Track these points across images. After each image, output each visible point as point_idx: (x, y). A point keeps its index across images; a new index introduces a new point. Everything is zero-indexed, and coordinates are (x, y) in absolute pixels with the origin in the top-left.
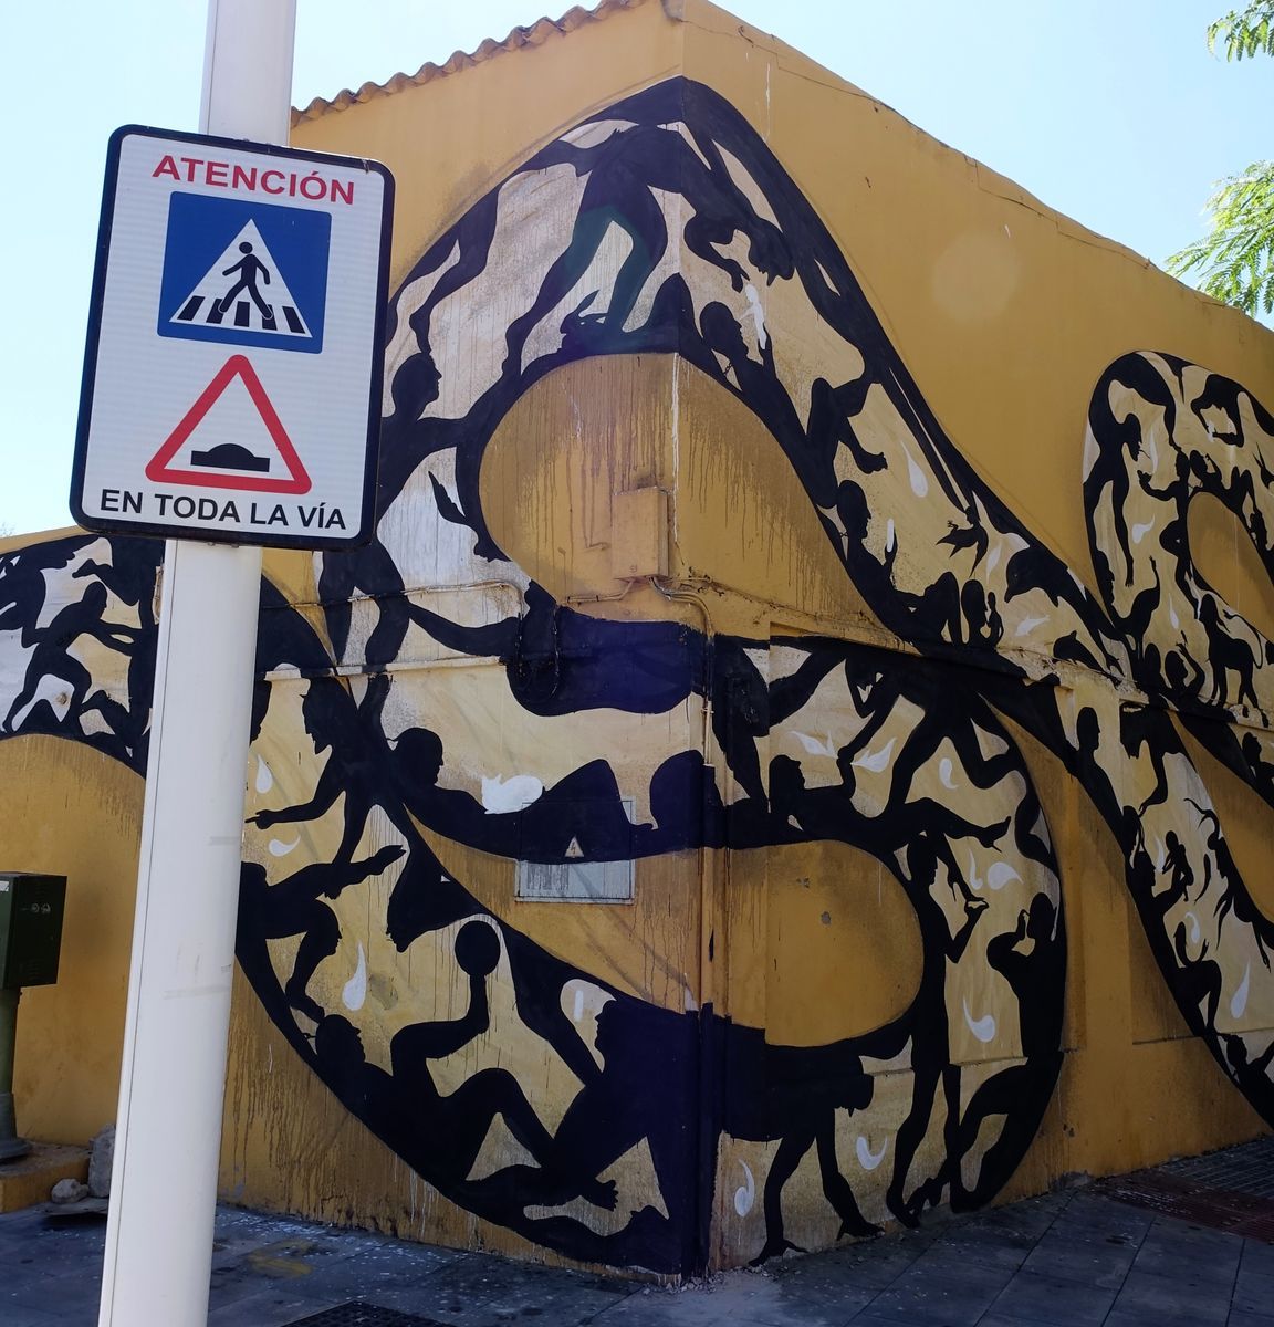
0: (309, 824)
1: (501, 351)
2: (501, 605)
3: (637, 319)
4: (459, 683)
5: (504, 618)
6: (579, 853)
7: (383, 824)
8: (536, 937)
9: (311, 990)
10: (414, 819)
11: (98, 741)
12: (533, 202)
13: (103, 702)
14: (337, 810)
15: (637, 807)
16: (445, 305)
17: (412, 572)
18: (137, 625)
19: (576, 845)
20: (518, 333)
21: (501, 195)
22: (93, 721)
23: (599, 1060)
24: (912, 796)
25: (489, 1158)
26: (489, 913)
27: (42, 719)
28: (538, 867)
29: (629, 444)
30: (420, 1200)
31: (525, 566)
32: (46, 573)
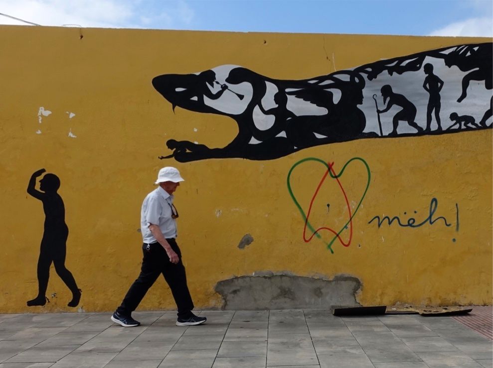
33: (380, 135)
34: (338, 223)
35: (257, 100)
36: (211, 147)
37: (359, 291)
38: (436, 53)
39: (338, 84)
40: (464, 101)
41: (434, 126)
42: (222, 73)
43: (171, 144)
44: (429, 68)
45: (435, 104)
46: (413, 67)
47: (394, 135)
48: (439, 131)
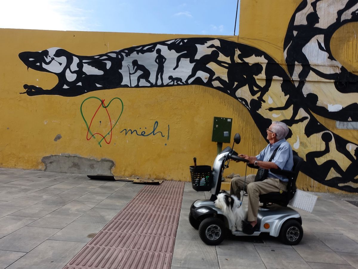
0: (283, 111)
1: (336, 16)
2: (334, 70)
4: (322, 86)
5: (335, 73)
6: (351, 120)
7: (303, 112)
8: (341, 135)
10: (311, 111)
11: (218, 88)
13: (218, 79)
14: (291, 108)
16: (321, 2)
17: (311, 60)
18: (230, 62)
19: (350, 118)
20: (340, 13)
22: (216, 84)
23: (355, 158)
25: (330, 176)
26: (329, 130)
27: (199, 82)
28: (341, 122)
30: (314, 184)
31: (340, 63)
32: (198, 46)
33: (130, 86)
34: (105, 131)
35: (68, 66)
36: (44, 89)
37: (113, 168)
38: (163, 43)
39: (110, 59)
40: (177, 69)
41: (159, 82)
42: (52, 52)
43: (26, 86)
44: (159, 51)
45: (161, 70)
46: (150, 50)
47: (137, 86)
48: (162, 85)
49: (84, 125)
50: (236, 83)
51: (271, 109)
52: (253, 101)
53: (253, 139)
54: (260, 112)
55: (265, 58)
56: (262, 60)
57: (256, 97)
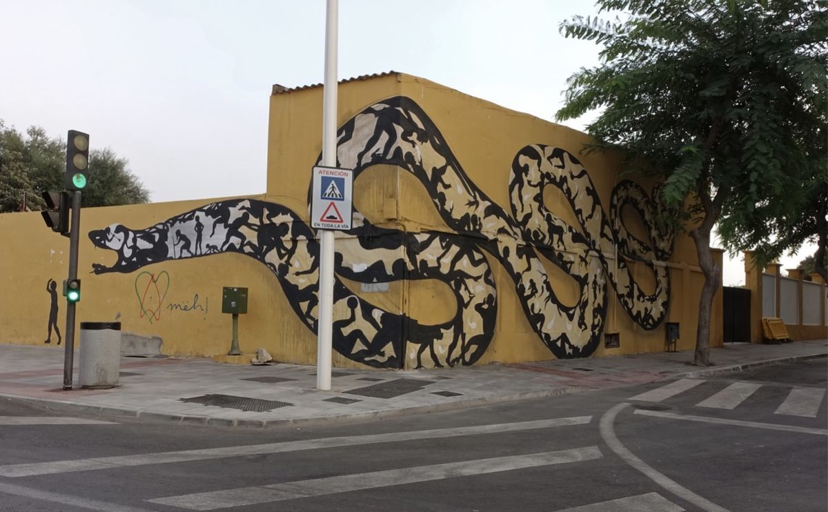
0: (309, 275)
1: (356, 160)
2: (357, 224)
3: (389, 156)
4: (347, 243)
5: (358, 226)
6: (376, 281)
8: (367, 300)
9: (312, 314)
10: (336, 274)
11: (249, 254)
12: (364, 122)
13: (250, 243)
14: (317, 271)
15: (389, 271)
18: (259, 224)
19: (375, 279)
20: (360, 156)
21: (356, 119)
22: (247, 249)
23: (381, 326)
24: (456, 269)
25: (356, 348)
26: (354, 294)
27: (232, 248)
28: (366, 284)
29: (387, 187)
31: (363, 214)
32: (230, 208)
34: (154, 307)
35: (125, 242)
36: (108, 267)
37: (162, 346)
38: (200, 209)
39: (158, 231)
40: (213, 236)
41: (198, 253)
42: (113, 228)
43: (94, 265)
44: (198, 218)
45: (199, 239)
46: (190, 218)
47: (180, 258)
48: (201, 255)
49: (139, 302)
50: (265, 247)
51: (298, 274)
52: (281, 265)
53: (282, 308)
54: (287, 277)
55: (292, 216)
56: (288, 219)
57: (283, 261)
